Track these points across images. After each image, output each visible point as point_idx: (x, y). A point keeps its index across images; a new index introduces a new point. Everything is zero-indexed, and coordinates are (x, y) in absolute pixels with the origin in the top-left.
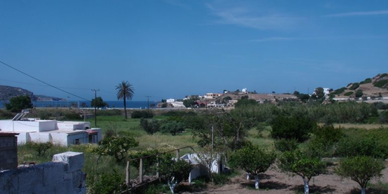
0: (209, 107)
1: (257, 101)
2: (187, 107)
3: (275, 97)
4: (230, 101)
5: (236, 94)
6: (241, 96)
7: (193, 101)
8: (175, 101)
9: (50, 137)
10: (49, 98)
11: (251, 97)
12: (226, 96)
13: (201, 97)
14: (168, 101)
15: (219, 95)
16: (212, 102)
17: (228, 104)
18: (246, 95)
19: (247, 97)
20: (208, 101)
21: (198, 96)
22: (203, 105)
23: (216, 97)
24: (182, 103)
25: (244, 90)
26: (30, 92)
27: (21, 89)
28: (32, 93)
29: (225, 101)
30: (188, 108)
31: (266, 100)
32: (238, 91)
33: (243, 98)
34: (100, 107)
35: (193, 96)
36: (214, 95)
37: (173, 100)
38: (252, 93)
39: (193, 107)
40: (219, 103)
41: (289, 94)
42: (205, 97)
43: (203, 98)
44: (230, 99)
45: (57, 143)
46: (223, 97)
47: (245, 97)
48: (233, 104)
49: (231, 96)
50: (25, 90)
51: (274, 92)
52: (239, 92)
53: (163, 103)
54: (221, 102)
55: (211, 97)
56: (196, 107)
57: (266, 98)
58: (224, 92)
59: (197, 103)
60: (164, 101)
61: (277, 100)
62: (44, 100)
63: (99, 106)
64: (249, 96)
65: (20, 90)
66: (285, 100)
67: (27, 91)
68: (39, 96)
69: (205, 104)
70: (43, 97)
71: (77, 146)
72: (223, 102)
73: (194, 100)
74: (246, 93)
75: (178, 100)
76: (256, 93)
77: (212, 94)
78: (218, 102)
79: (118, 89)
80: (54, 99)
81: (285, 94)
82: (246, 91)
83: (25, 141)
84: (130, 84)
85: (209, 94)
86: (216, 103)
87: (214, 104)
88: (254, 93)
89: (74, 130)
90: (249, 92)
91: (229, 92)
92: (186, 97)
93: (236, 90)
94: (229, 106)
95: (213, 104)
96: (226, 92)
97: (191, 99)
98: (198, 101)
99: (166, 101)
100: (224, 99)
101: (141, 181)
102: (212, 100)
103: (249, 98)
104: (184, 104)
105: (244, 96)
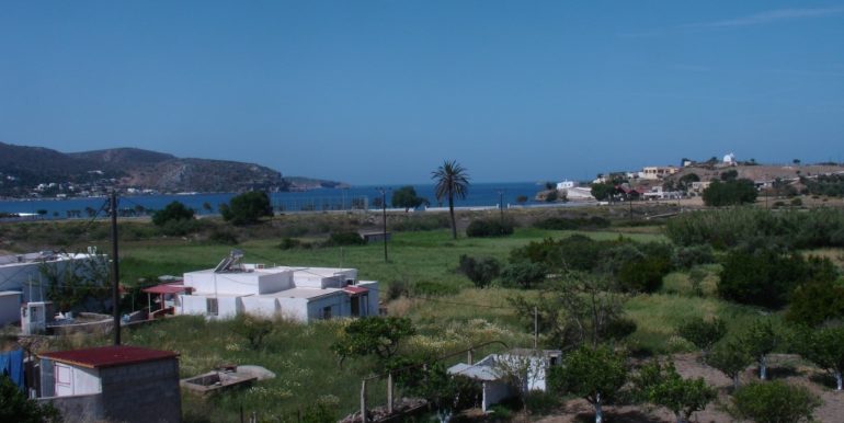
0: (647, 198)
1: (756, 182)
2: (600, 199)
3: (798, 172)
4: (695, 185)
5: (709, 168)
6: (720, 172)
7: (612, 186)
8: (575, 186)
9: (278, 305)
10: (314, 181)
11: (744, 173)
12: (687, 172)
13: (631, 175)
14: (560, 186)
15: (672, 171)
16: (654, 188)
17: (690, 191)
18: (732, 169)
19: (734, 173)
20: (647, 184)
21: (624, 174)
22: (635, 195)
23: (665, 174)
24: (590, 189)
25: (727, 158)
26: (275, 173)
27: (257, 165)
28: (280, 175)
29: (684, 183)
30: (602, 203)
31: (778, 180)
32: (714, 160)
33: (724, 176)
34: (412, 207)
35: (612, 175)
36: (659, 171)
37: (571, 183)
38: (747, 164)
39: (613, 199)
40: (671, 189)
41: (833, 164)
42: (641, 175)
43: (636, 177)
44: (696, 178)
45: (289, 316)
46: (680, 175)
47: (730, 175)
48: (701, 191)
49: (698, 171)
50: (266, 168)
51: (796, 161)
52: (717, 162)
53: (547, 192)
54: (675, 186)
55: (652, 176)
56: (619, 200)
57: (778, 175)
58: (683, 164)
59: (621, 190)
60: (551, 186)
61: (803, 180)
62: (303, 187)
63: (408, 206)
64: (739, 172)
65: (255, 169)
66: (822, 178)
67: (268, 169)
68: (295, 179)
69: (640, 192)
70: (300, 180)
71: (324, 321)
72: (680, 187)
73: (615, 182)
74: (733, 165)
75: (582, 184)
76: (754, 164)
77: (655, 168)
78: (668, 186)
79: (438, 178)
80: (324, 184)
81: (824, 164)
82: (733, 159)
83: (235, 313)
84: (462, 166)
85: (648, 169)
86: (664, 190)
87: (660, 193)
88: (752, 164)
89: (324, 288)
90: (739, 163)
91: (693, 163)
92: (600, 176)
93: (710, 158)
94: (693, 195)
95: (656, 191)
96: (687, 164)
97: (607, 182)
98: (624, 184)
99: (556, 186)
100: (681, 179)
101: (390, 411)
102: (656, 182)
103: (740, 176)
104: (592, 193)
105: (727, 171)
